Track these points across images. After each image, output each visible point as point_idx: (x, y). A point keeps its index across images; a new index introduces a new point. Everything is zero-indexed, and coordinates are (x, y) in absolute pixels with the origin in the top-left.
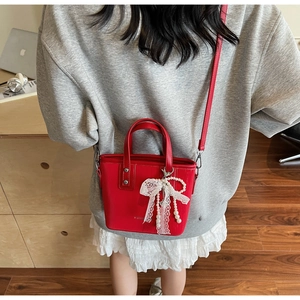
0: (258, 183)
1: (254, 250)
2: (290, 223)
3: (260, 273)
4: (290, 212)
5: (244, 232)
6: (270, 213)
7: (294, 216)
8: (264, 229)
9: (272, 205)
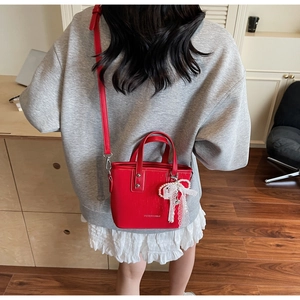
0: (245, 199)
1: (239, 258)
2: (272, 235)
3: (244, 278)
4: (273, 226)
5: (230, 242)
6: (256, 226)
7: (277, 229)
8: (250, 240)
9: (257, 220)
